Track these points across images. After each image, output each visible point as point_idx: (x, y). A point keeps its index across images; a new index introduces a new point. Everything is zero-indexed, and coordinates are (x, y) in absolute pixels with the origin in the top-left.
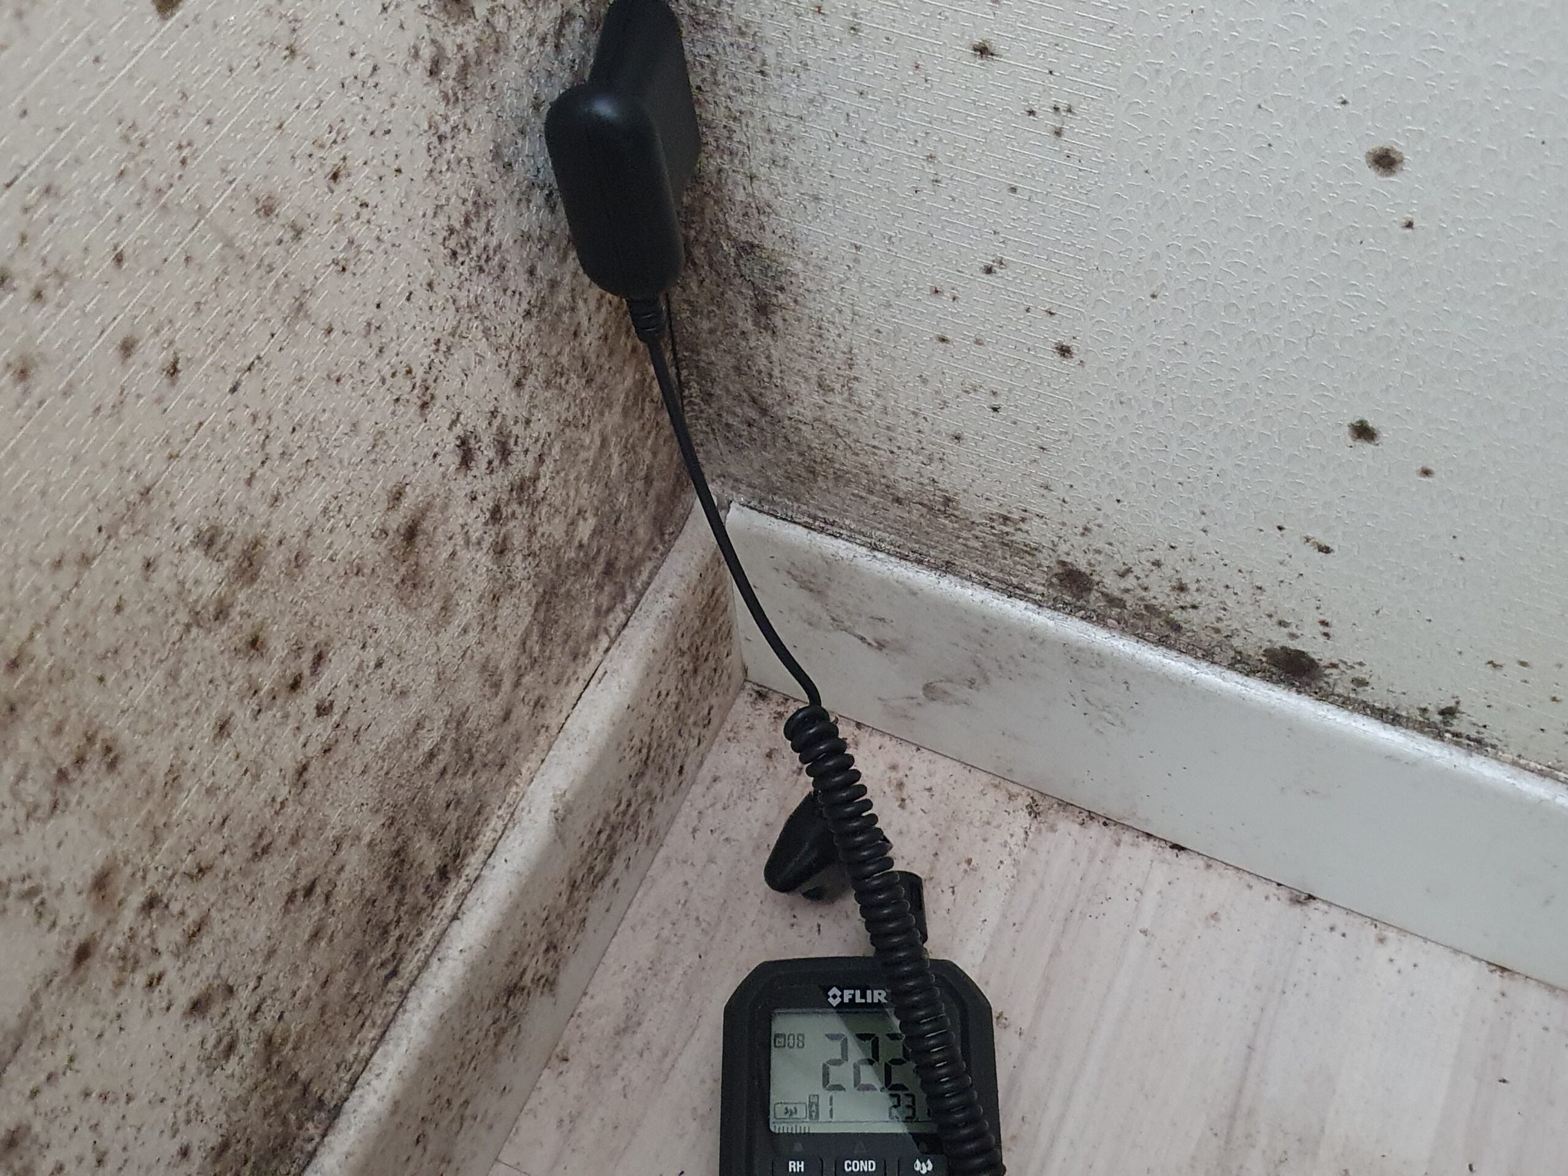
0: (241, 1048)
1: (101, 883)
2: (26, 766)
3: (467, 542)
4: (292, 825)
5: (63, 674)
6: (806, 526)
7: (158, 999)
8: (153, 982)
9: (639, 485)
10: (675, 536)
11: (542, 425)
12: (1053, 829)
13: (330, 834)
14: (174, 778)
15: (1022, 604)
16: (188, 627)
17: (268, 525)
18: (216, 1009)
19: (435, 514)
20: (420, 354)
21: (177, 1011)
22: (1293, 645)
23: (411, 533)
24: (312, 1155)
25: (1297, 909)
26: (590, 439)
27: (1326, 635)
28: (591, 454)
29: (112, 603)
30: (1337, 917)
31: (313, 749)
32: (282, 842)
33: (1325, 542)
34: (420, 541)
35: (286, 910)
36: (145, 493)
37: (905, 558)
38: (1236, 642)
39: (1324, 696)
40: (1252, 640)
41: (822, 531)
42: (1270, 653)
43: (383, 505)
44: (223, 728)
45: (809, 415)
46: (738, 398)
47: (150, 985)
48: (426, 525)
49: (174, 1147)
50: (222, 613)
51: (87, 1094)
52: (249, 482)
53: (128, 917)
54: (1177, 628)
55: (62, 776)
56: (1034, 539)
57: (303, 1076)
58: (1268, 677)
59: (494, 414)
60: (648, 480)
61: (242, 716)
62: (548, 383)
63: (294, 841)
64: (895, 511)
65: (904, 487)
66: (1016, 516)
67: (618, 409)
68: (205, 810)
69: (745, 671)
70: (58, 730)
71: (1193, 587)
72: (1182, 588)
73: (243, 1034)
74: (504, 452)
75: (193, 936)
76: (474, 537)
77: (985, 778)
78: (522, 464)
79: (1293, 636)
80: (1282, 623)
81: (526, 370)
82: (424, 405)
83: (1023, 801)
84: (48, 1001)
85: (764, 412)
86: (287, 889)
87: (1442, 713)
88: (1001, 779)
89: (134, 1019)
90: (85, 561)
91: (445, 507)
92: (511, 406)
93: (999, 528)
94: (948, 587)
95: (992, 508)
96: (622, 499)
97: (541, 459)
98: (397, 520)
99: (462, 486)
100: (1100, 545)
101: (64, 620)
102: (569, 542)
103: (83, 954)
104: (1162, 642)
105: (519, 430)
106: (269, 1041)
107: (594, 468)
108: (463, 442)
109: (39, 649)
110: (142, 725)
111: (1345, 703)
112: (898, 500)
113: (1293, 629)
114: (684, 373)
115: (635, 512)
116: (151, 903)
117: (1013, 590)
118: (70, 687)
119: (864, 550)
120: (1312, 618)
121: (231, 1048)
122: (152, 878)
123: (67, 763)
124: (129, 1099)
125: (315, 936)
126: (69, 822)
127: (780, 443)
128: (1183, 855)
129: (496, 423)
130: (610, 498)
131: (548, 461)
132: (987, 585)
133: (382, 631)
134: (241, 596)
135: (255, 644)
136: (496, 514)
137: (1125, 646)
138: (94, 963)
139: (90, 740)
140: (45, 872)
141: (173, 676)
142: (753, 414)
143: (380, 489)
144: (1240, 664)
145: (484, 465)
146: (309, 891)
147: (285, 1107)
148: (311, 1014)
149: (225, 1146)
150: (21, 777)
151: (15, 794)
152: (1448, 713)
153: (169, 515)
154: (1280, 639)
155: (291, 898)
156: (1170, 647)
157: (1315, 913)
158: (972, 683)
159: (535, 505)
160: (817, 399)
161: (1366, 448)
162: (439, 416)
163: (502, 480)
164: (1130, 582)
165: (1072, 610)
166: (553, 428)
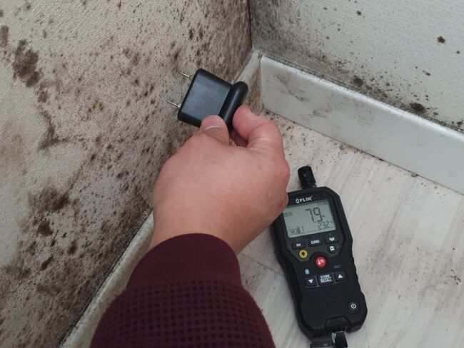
0: (129, 188)
1: (98, 140)
2: (82, 106)
3: (190, 60)
4: (144, 132)
5: (91, 84)
6: (284, 63)
7: (110, 173)
8: (110, 167)
9: (237, 48)
10: (246, 64)
11: (212, 28)
12: (346, 153)
13: (153, 136)
14: (116, 115)
15: (343, 88)
16: (121, 75)
17: (141, 50)
18: (124, 177)
19: (183, 51)
20: (181, 6)
21: (114, 176)
22: (418, 102)
23: (176, 56)
24: (146, 219)
25: (413, 178)
26: (224, 34)
27: (427, 99)
28: (224, 38)
29: (103, 66)
30: (424, 181)
31: (150, 112)
32: (142, 136)
33: (429, 72)
34: (178, 58)
35: (142, 155)
36: (112, 38)
37: (311, 73)
38: (402, 101)
39: (425, 117)
40: (407, 101)
41: (288, 65)
42: (411, 104)
43: (169, 48)
44: (128, 103)
45: (286, 30)
46: (266, 25)
47: (109, 168)
48: (180, 54)
49: (112, 211)
50: (129, 73)
51: (93, 194)
52: (137, 38)
53: (104, 150)
54: (386, 96)
55: (90, 110)
56: (348, 69)
57: (144, 199)
58: (410, 111)
59: (199, 24)
60: (240, 48)
61: (133, 100)
62: (214, 16)
63: (145, 136)
64: (309, 59)
65: (312, 52)
66: (343, 62)
67: (232, 25)
68: (123, 125)
69: (263, 105)
70: (89, 98)
71: (391, 84)
72: (388, 84)
73: (130, 185)
74: (201, 35)
75: (120, 157)
76: (192, 59)
77: (329, 139)
78: (206, 39)
79: (418, 100)
80: (415, 96)
81: (208, 12)
82: (181, 20)
83: (339, 145)
84: (85, 168)
85: (273, 28)
86: (142, 149)
87: (458, 123)
88: (333, 139)
89: (105, 176)
90: (97, 54)
91: (185, 49)
92: (204, 22)
93: (338, 65)
94: (323, 82)
95: (336, 59)
96: (232, 52)
97: (211, 38)
98: (173, 52)
99: (190, 44)
100: (366, 71)
101: (91, 70)
102: (217, 63)
103: (93, 157)
104: (382, 100)
105: (205, 29)
106: (136, 188)
107: (225, 42)
108: (191, 32)
109: (86, 76)
110: (109, 100)
111: (431, 119)
112: (310, 56)
113: (418, 98)
114: (251, 16)
115: (235, 56)
116: (109, 147)
117: (340, 84)
118: (93, 87)
119: (299, 71)
120: (423, 94)
121: (127, 188)
122: (110, 140)
123: (91, 107)
124: (103, 197)
125: (149, 162)
126: (91, 122)
127: (277, 38)
128: (383, 162)
129: (200, 27)
130: (229, 52)
131: (213, 39)
132: (333, 82)
133: (168, 83)
134: (134, 68)
135: (137, 82)
136: (198, 53)
137: (371, 101)
138: (95, 160)
139: (97, 102)
140: (85, 134)
141: (117, 88)
142: (270, 29)
143: (169, 43)
144: (403, 107)
145: (196, 39)
146: (148, 150)
147: (140, 206)
148: (147, 183)
149: (125, 213)
150: (80, 109)
151: (79, 113)
152: (460, 123)
153: (117, 44)
154: (414, 100)
155: (143, 151)
156: (383, 102)
157: (418, 180)
158: (327, 111)
159: (208, 51)
160: (289, 25)
161: (442, 45)
162: (185, 24)
163: (201, 43)
164: (374, 82)
165: (357, 90)
166: (215, 29)
